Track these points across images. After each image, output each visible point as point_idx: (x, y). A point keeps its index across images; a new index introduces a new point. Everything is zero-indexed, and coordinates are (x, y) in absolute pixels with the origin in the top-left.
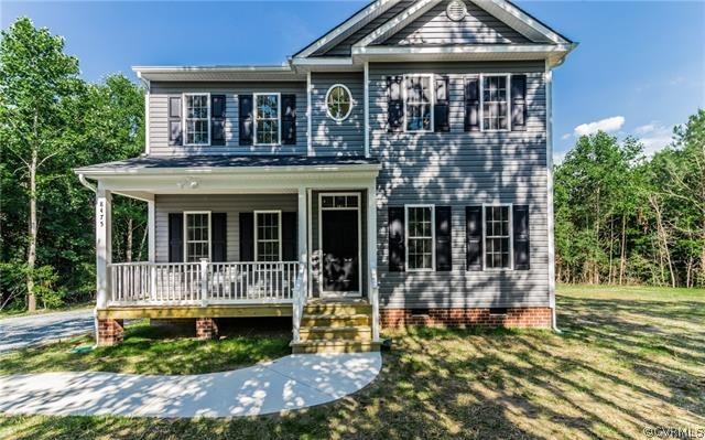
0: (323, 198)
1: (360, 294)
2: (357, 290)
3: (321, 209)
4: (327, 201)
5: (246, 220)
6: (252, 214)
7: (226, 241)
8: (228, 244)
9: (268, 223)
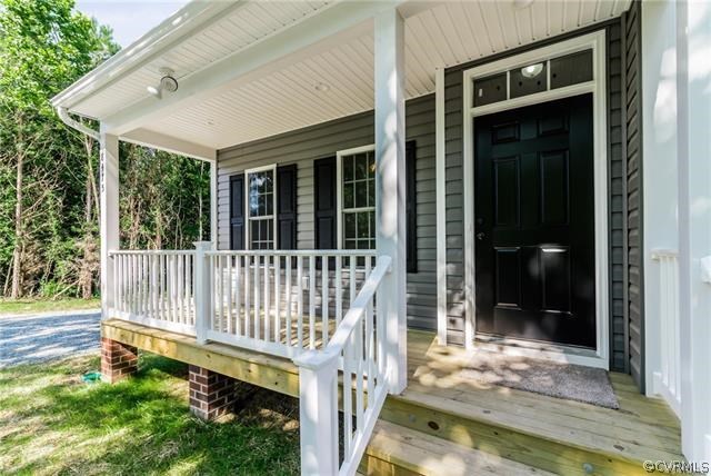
0: (477, 82)
1: (600, 358)
2: (591, 343)
3: (470, 112)
4: (490, 88)
6: (334, 159)
7: (296, 215)
8: (300, 219)
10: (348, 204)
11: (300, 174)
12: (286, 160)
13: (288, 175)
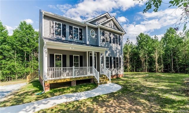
0: (90, 53)
3: (90, 56)
5: (71, 57)
6: (73, 56)
9: (76, 58)
10: (74, 61)
11: (67, 56)
12: (64, 54)
13: (64, 57)
